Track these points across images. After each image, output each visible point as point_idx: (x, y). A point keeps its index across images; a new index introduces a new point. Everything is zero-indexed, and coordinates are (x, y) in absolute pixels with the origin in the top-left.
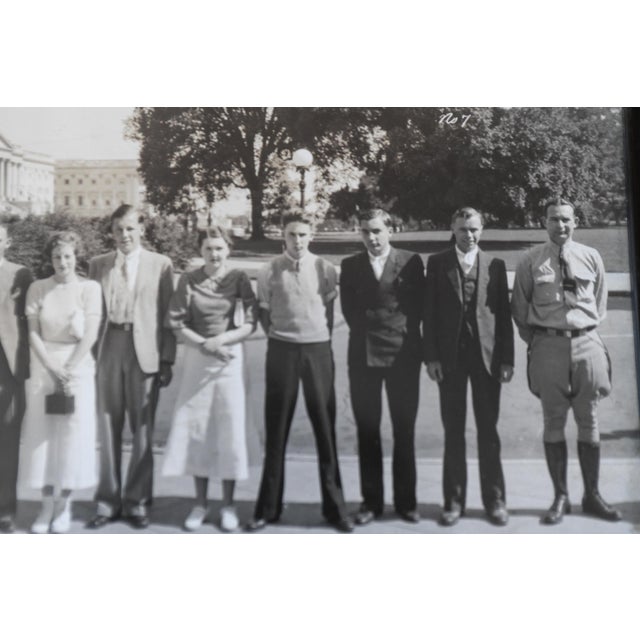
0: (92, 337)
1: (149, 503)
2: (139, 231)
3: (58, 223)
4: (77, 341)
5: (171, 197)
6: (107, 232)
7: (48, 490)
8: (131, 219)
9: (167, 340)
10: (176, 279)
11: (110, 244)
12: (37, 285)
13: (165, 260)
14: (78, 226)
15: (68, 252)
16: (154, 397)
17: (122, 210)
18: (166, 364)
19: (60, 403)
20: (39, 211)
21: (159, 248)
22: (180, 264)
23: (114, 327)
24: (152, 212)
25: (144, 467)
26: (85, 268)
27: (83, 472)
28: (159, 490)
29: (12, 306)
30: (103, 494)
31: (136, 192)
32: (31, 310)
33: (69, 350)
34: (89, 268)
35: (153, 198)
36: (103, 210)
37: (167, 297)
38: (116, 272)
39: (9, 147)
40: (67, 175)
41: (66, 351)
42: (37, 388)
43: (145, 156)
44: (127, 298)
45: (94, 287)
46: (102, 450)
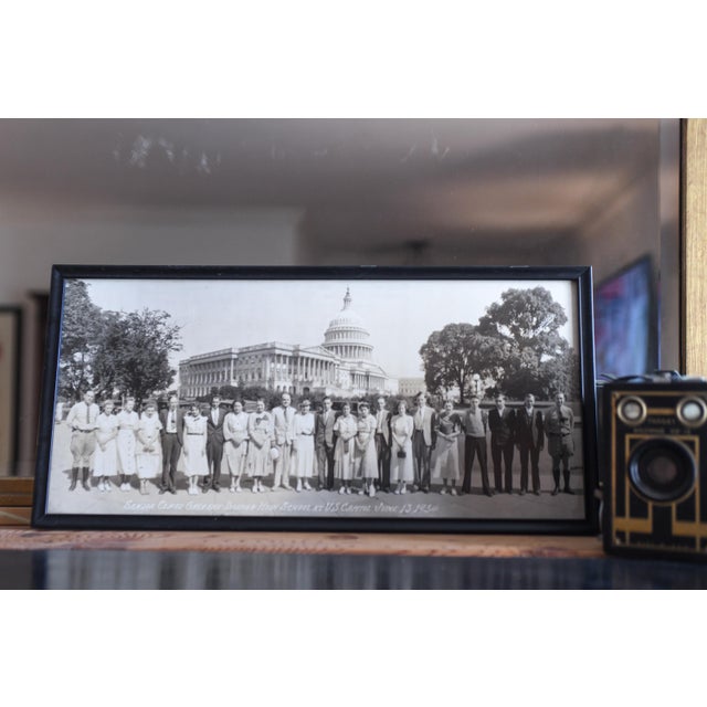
0: (410, 434)
1: (430, 486)
2: (425, 400)
3: (400, 398)
4: (406, 435)
5: (435, 389)
6: (415, 401)
7: (399, 481)
8: (422, 396)
9: (434, 435)
10: (436, 416)
11: (416, 405)
12: (393, 418)
13: (433, 410)
14: (406, 399)
15: (403, 407)
16: (430, 453)
17: (419, 394)
18: (434, 442)
19: (402, 454)
20: (394, 394)
21: (431, 406)
22: (438, 411)
23: (418, 431)
24: (429, 394)
25: (428, 475)
26: (408, 412)
27: (409, 476)
28: (432, 482)
29: (386, 424)
30: (415, 483)
31: (424, 388)
32: (392, 425)
33: (404, 438)
34: (410, 412)
35: (429, 390)
36: (413, 394)
37: (434, 422)
38: (418, 413)
39: (384, 373)
40: (402, 382)
41: (403, 439)
42: (395, 449)
43: (426, 376)
44: (421, 423)
45: (411, 418)
46: (415, 469)
